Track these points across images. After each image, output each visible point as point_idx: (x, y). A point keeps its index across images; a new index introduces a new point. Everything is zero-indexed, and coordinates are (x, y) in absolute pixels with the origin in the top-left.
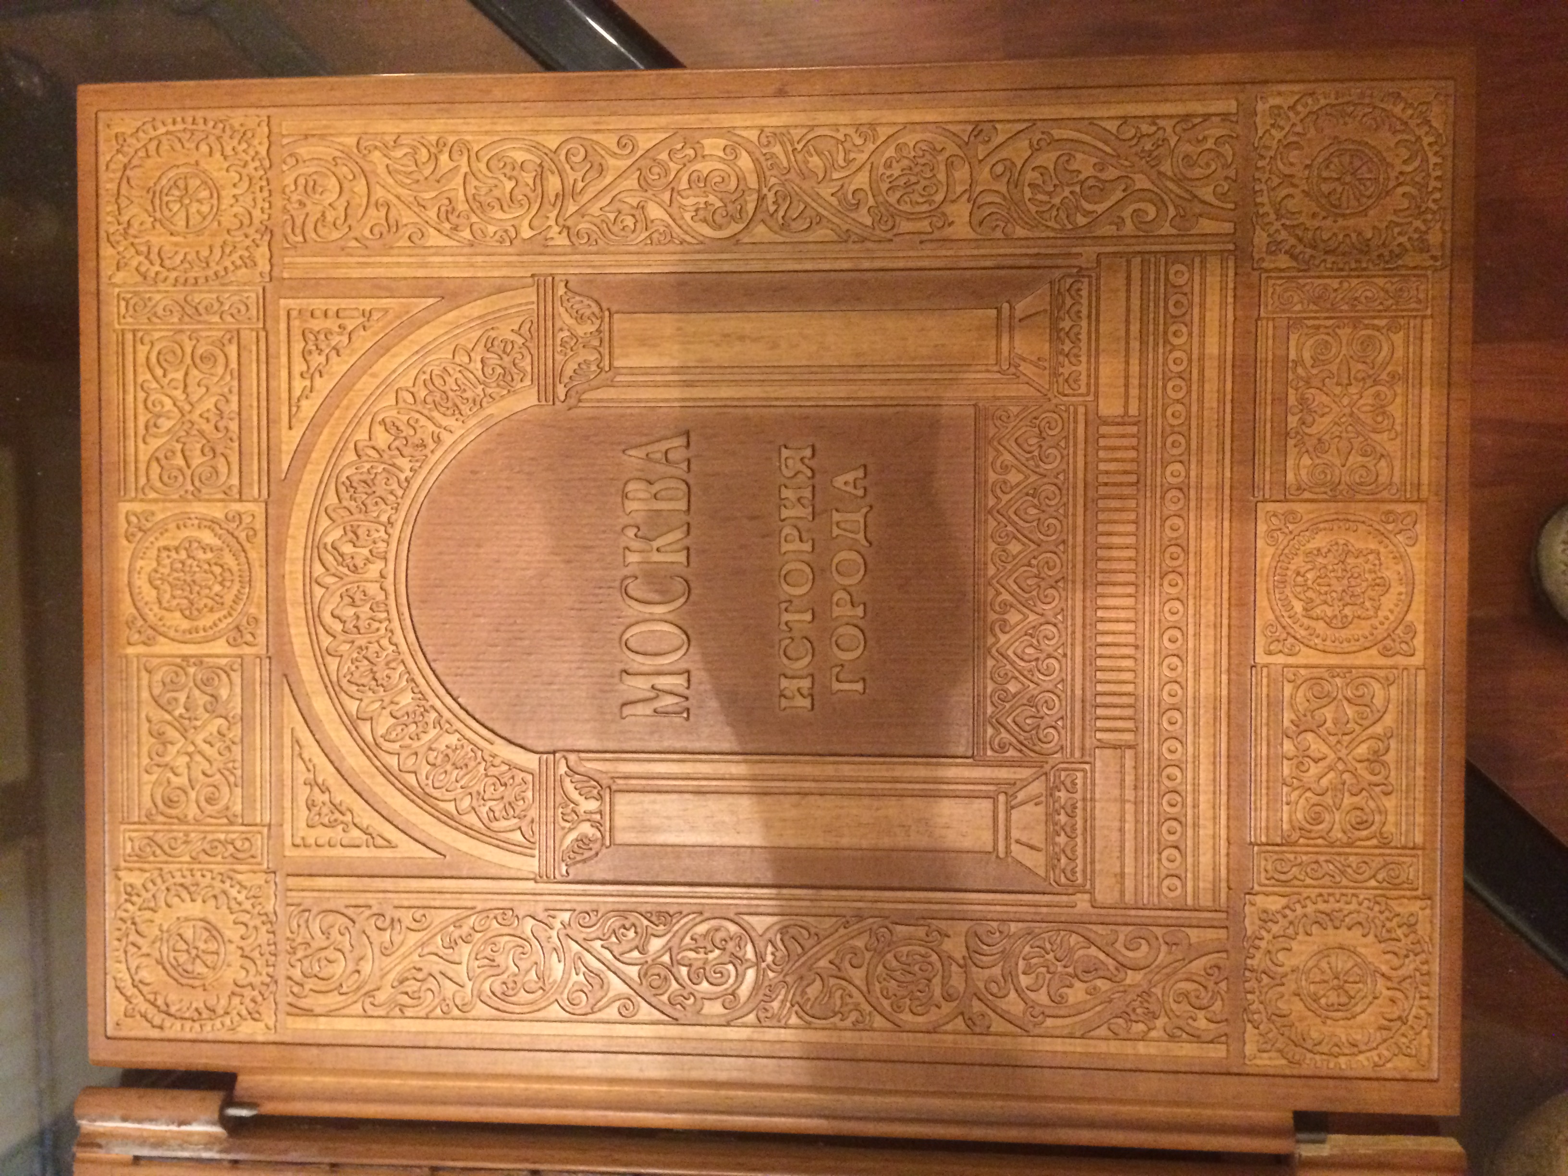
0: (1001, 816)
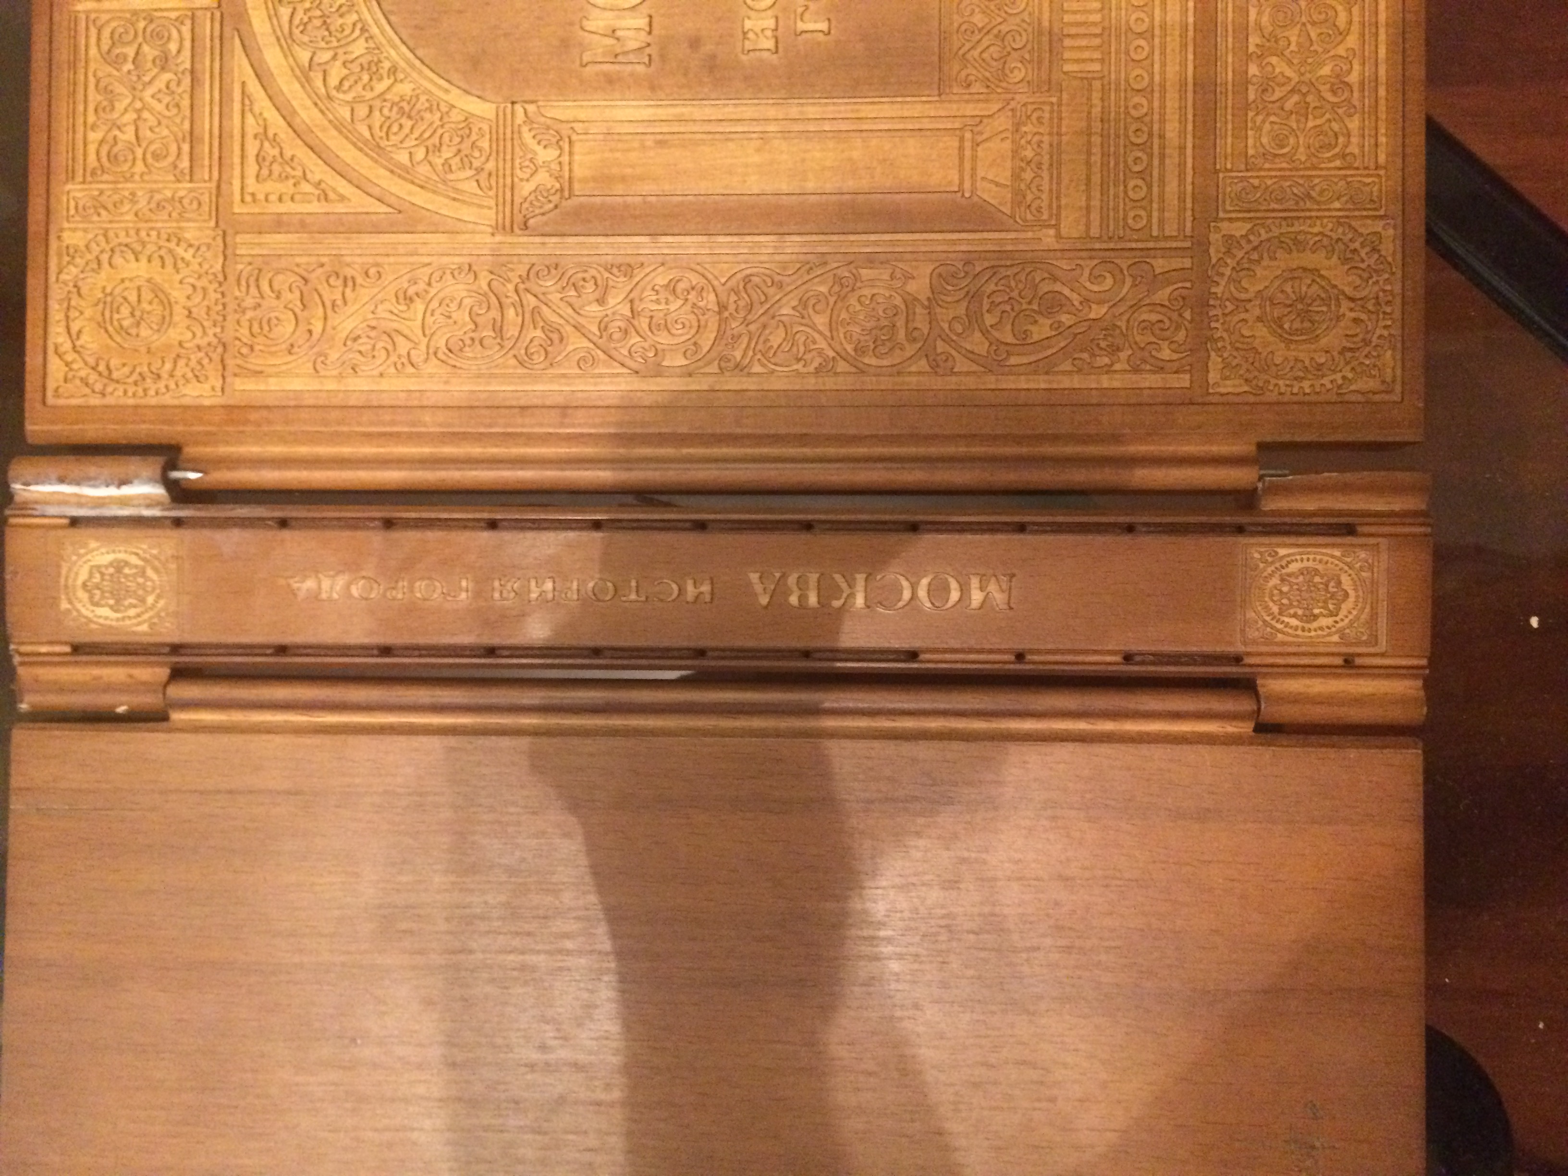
0: (968, 153)
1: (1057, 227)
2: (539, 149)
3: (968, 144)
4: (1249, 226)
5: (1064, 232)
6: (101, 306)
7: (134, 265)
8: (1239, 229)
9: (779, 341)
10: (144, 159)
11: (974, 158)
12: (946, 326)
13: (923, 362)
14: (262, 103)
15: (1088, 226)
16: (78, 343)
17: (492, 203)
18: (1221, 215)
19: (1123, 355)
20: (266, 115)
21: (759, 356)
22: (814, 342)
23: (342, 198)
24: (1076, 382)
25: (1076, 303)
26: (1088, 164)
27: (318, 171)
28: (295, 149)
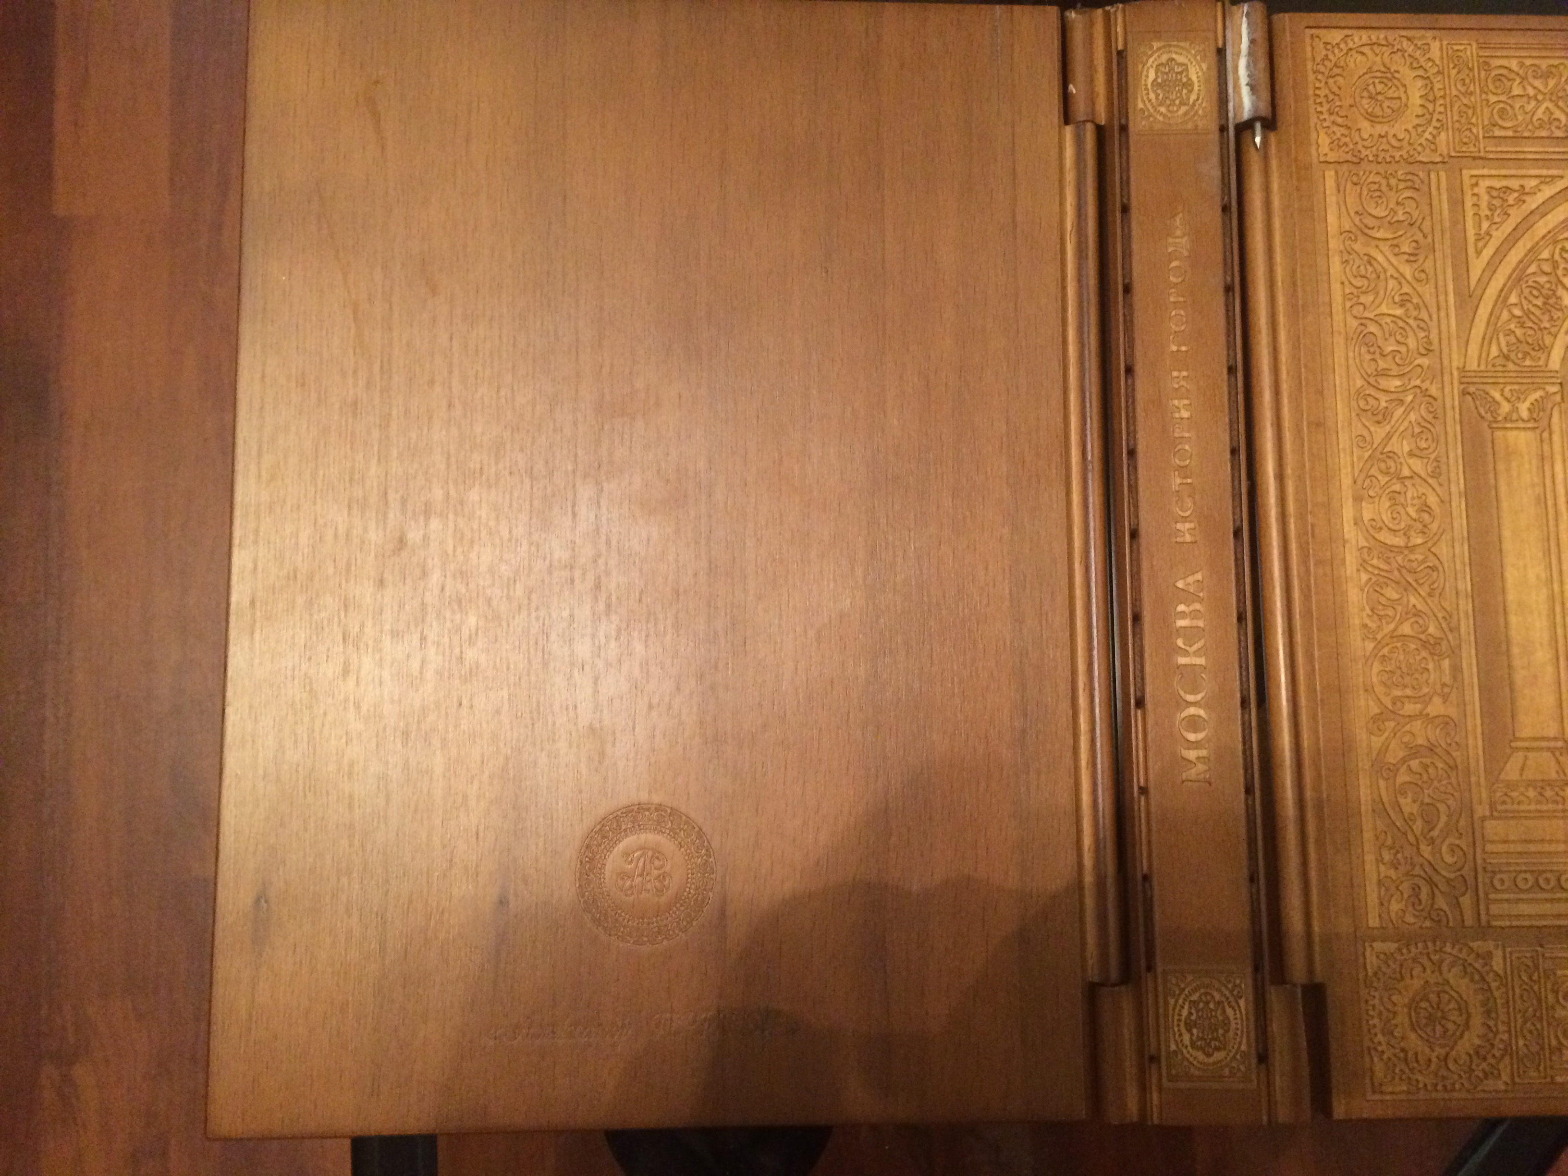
0: (1544, 744)
1: (1492, 817)
2: (1527, 404)
3: (1552, 744)
4: (1501, 972)
5: (1488, 824)
6: (1383, 69)
7: (1418, 95)
8: (1497, 963)
9: (1388, 595)
10: (1499, 101)
11: (1541, 749)
12: (1407, 728)
13: (1377, 710)
14: (1548, 191)
15: (1493, 842)
16: (1353, 52)
17: (1483, 368)
18: (1508, 950)
19: (1392, 873)
20: (1539, 194)
21: (1374, 579)
22: (1388, 623)
23: (1479, 253)
24: (1368, 835)
25: (1432, 833)
26: (1542, 841)
27: (1499, 236)
28: (1516, 217)
